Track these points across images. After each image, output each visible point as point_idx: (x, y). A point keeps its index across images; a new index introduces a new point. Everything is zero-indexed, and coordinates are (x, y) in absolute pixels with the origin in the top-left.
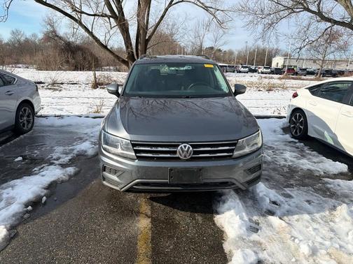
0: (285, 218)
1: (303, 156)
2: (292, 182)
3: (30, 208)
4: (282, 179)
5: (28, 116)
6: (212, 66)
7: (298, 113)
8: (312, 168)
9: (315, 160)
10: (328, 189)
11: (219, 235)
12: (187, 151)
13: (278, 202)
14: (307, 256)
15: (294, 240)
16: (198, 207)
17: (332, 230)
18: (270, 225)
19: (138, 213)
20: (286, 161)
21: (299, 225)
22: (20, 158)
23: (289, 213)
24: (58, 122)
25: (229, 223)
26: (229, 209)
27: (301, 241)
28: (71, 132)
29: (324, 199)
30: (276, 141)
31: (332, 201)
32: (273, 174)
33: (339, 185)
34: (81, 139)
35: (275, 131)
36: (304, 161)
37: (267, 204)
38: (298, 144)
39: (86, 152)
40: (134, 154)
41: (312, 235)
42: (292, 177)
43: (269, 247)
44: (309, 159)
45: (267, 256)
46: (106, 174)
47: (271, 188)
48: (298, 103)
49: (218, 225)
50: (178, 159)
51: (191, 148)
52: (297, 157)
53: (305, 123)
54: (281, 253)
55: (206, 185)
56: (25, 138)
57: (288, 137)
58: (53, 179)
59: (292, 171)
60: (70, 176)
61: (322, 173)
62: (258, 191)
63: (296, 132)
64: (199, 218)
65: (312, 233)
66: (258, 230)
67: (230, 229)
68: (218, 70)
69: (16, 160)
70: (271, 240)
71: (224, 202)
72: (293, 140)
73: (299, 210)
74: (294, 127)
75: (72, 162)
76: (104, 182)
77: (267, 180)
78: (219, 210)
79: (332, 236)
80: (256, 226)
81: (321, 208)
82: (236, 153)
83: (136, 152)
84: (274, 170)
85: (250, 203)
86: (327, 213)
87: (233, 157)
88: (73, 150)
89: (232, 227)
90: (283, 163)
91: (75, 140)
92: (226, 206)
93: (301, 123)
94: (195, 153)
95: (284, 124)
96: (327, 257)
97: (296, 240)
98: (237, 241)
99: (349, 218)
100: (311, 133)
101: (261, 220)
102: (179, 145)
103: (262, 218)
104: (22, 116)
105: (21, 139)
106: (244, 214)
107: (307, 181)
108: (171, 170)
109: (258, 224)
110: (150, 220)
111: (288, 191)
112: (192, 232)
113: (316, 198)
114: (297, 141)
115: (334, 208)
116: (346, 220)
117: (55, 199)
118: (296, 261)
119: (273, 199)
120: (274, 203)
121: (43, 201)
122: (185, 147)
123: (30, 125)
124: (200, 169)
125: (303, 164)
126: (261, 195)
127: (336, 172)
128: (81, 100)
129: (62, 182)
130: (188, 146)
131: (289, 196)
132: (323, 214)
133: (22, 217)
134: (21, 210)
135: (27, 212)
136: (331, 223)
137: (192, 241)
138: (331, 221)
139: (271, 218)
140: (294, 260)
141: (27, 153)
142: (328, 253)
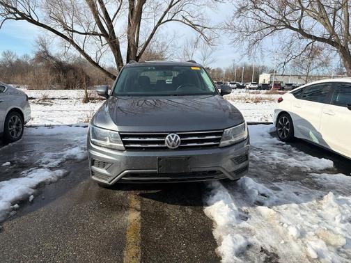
0: (274, 207)
1: (291, 156)
2: (280, 177)
3: (16, 206)
4: (270, 175)
5: (17, 125)
6: (199, 69)
7: (284, 116)
8: (300, 165)
9: (302, 158)
10: (315, 183)
11: (209, 224)
12: (175, 141)
13: (267, 194)
14: (296, 238)
15: (282, 225)
16: (188, 201)
17: (320, 216)
18: (259, 214)
19: (128, 208)
20: (274, 160)
21: (288, 213)
22: (8, 163)
23: (278, 203)
24: (48, 131)
25: (218, 212)
26: (218, 200)
27: (289, 225)
28: (61, 140)
29: (311, 190)
30: (264, 144)
31: (319, 192)
32: (262, 171)
33: (325, 179)
34: (71, 146)
35: (262, 136)
36: (291, 159)
37: (255, 196)
38: (285, 146)
39: (75, 156)
40: (122, 145)
41: (300, 220)
42: (280, 173)
43: (258, 232)
44: (296, 158)
45: (256, 240)
46: (95, 168)
47: (260, 183)
48: (283, 107)
49: (208, 215)
50: (166, 149)
51: (179, 138)
52: (284, 157)
53: (291, 126)
54: (270, 236)
55: (194, 173)
56: (13, 146)
57: (275, 140)
58: (41, 180)
59: (280, 168)
60: (59, 178)
61: (309, 169)
62: (247, 184)
63: (283, 135)
64: (189, 210)
65: (301, 218)
66: (247, 218)
67: (220, 217)
68: (204, 72)
69: (4, 164)
70: (260, 226)
71: (214, 195)
72: (280, 142)
73: (287, 200)
74: (281, 131)
75: (60, 166)
76: (93, 177)
77: (256, 176)
78: (208, 202)
79: (320, 221)
80: (246, 215)
81: (308, 198)
82: (223, 143)
83: (125, 143)
84: (263, 167)
85: (239, 195)
86: (315, 201)
87: (220, 146)
88: (63, 155)
89: (222, 215)
90: (270, 161)
91: (65, 146)
92: (215, 197)
93: (287, 126)
94: (183, 142)
95: (271, 129)
96: (315, 238)
97: (285, 225)
98: (227, 228)
99: (335, 205)
100: (298, 135)
101: (250, 210)
102: (167, 135)
103: (251, 208)
104: (11, 124)
105: (10, 147)
106: (233, 204)
107: (294, 176)
108: (159, 159)
109: (248, 213)
110: (139, 213)
111: (276, 184)
112: (182, 222)
113: (304, 190)
114: (284, 143)
115: (321, 198)
116: (333, 207)
117: (43, 197)
118: (286, 243)
119: (262, 192)
120: (263, 195)
121: (30, 200)
122: (173, 136)
123: (19, 134)
124: (188, 158)
125: (290, 162)
126: (250, 188)
127: (322, 167)
128: (71, 113)
129: (51, 183)
130: (175, 135)
131: (278, 189)
132: (311, 203)
133: (8, 215)
134: (7, 208)
135: (14, 209)
136: (318, 210)
137: (181, 230)
138: (319, 209)
139: (260, 208)
140: (283, 242)
141: (15, 158)
142: (316, 235)
